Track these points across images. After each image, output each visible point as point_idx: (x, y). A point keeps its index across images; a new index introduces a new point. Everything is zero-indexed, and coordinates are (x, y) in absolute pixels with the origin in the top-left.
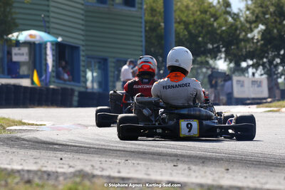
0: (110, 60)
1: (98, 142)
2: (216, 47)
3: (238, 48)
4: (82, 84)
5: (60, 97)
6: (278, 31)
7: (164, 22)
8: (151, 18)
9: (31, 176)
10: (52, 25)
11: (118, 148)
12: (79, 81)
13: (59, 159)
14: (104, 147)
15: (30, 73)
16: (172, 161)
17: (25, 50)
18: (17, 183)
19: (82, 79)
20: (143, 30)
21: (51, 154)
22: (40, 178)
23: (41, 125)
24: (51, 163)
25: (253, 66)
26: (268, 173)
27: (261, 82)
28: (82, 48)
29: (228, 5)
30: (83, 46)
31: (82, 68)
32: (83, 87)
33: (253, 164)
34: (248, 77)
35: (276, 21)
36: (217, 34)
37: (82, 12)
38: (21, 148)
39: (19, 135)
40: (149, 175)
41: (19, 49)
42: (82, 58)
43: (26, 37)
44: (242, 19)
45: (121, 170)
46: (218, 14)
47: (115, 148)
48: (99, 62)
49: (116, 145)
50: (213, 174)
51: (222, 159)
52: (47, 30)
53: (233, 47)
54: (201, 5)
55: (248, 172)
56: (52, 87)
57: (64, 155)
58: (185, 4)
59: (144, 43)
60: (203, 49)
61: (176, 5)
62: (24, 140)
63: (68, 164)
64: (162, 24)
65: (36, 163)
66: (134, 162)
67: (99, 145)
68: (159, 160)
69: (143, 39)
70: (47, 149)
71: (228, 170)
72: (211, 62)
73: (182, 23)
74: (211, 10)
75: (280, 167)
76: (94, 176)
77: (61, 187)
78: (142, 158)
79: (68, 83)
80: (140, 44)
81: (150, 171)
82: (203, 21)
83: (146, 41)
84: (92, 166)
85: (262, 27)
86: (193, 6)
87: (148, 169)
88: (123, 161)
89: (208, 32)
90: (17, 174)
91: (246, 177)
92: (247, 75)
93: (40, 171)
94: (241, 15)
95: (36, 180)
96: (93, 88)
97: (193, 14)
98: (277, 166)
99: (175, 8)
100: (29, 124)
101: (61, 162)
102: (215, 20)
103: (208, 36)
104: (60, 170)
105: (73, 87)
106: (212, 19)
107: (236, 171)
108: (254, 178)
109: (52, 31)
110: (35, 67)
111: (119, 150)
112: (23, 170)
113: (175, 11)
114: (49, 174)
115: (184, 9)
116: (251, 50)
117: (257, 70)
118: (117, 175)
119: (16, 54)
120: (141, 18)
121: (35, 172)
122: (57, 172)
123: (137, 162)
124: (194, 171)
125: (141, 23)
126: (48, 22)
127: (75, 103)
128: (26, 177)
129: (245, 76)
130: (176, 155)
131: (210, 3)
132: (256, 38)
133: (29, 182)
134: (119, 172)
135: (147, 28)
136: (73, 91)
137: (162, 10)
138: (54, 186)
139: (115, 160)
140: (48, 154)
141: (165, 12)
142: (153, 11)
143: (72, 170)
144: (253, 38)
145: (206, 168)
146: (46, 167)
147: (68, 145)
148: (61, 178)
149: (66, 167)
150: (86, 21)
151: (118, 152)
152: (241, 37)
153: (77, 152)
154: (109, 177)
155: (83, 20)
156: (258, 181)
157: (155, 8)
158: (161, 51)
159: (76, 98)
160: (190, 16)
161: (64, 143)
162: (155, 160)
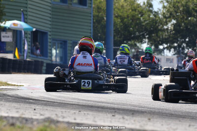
0: (68, 42)
1: (60, 99)
2: (142, 35)
3: (157, 35)
4: (49, 58)
5: (33, 67)
6: (184, 24)
7: (106, 17)
8: (97, 14)
9: (14, 121)
10: (29, 17)
11: (73, 103)
12: (47, 56)
13: (33, 109)
14: (64, 102)
15: (13, 50)
16: (111, 112)
17: (10, 34)
18: (5, 126)
19: (49, 55)
20: (92, 22)
21: (27, 106)
22: (21, 122)
23: (20, 86)
24: (28, 112)
25: (167, 48)
26: (178, 122)
27: (172, 59)
28: (49, 33)
29: (151, 6)
30: (50, 32)
31: (49, 47)
32: (50, 60)
33: (167, 116)
34: (164, 55)
35: (183, 17)
36: (143, 26)
37: (50, 8)
38: (6, 102)
39: (5, 92)
40: (95, 121)
41: (6, 33)
42: (49, 40)
43: (11, 25)
44: (160, 16)
45: (77, 118)
46: (144, 12)
47: (71, 103)
48: (61, 43)
49: (73, 101)
50: (139, 122)
51: (145, 112)
52: (26, 20)
53: (153, 35)
54: (132, 5)
55: (164, 121)
56: (28, 59)
57: (37, 107)
58: (121, 4)
59: (92, 31)
60: (133, 36)
61: (115, 5)
62: (8, 96)
63: (40, 113)
64: (105, 18)
65: (17, 112)
66: (85, 112)
67: (60, 100)
68: (102, 111)
69: (92, 28)
70: (25, 102)
71: (149, 119)
72: (138, 45)
73: (119, 18)
74: (139, 9)
75: (186, 118)
76: (58, 122)
77: (35, 129)
78: (90, 110)
79: (39, 57)
80: (90, 31)
81: (97, 119)
82: (133, 16)
83: (94, 30)
84: (56, 115)
85: (174, 21)
86: (127, 6)
87: (95, 117)
88: (77, 112)
89: (137, 24)
90: (5, 120)
91: (162, 125)
92: (163, 54)
93: (20, 117)
94: (160, 13)
95: (18, 124)
96: (56, 61)
97: (126, 11)
98: (184, 118)
99: (114, 7)
100: (12, 85)
101: (35, 111)
102: (141, 16)
103: (137, 27)
104: (34, 117)
105: (42, 60)
106: (140, 15)
107: (155, 120)
108: (168, 125)
109: (29, 21)
110: (16, 46)
111: (74, 104)
112: (8, 117)
113: (114, 9)
114: (27, 120)
115: (120, 8)
116: (166, 37)
117: (170, 51)
118: (73, 121)
119: (3, 37)
120: (91, 13)
121: (17, 118)
122: (32, 119)
123: (87, 113)
124: (127, 120)
125: (91, 17)
126: (26, 15)
127: (44, 71)
128: (11, 121)
129: (161, 55)
130: (114, 109)
131: (139, 4)
132: (170, 29)
133: (13, 125)
134: (75, 119)
135: (95, 21)
136: (42, 63)
137: (105, 8)
138: (31, 128)
139: (72, 111)
140: (26, 106)
141: (107, 9)
142: (99, 9)
143: (42, 117)
144: (167, 29)
145: (134, 118)
146: (24, 114)
147: (40, 100)
148: (35, 123)
149: (38, 115)
150: (52, 15)
151: (74, 106)
152: (159, 28)
153: (46, 105)
154: (68, 123)
155: (50, 14)
156: (171, 127)
157: (101, 7)
158: (104, 37)
159: (44, 68)
160: (125, 12)
161: (36, 98)
162: (99, 111)
